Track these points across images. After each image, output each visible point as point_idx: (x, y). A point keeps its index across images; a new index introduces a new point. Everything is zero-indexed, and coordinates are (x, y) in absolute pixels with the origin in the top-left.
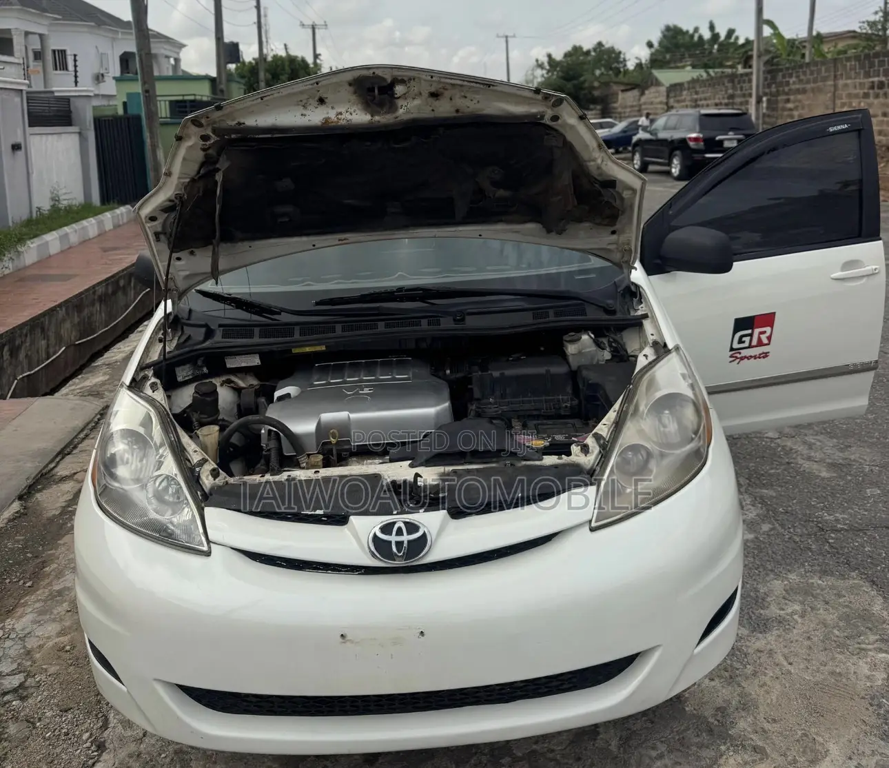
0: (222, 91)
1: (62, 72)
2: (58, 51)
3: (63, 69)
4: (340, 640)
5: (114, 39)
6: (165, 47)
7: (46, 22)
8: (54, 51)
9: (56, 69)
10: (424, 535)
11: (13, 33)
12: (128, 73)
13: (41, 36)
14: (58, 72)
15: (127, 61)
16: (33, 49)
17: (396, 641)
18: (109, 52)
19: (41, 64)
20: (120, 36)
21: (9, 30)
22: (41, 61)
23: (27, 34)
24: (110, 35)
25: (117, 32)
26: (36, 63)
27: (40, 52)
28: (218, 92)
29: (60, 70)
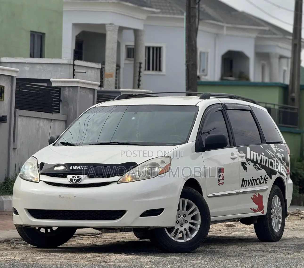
0: (293, 100)
1: (154, 73)
2: (153, 48)
3: (156, 70)
4: (59, 197)
5: (217, 35)
6: (280, 44)
7: (143, 16)
8: (148, 48)
9: (149, 69)
10: (80, 178)
11: (107, 28)
12: (231, 76)
13: (136, 32)
14: (151, 72)
15: (231, 62)
16: (126, 46)
17: (70, 198)
18: (210, 51)
19: (133, 62)
20: (225, 31)
21: (103, 26)
22: (133, 59)
23: (121, 29)
24: (214, 30)
25: (222, 27)
26: (127, 62)
27: (133, 49)
28: (290, 101)
29: (153, 70)
